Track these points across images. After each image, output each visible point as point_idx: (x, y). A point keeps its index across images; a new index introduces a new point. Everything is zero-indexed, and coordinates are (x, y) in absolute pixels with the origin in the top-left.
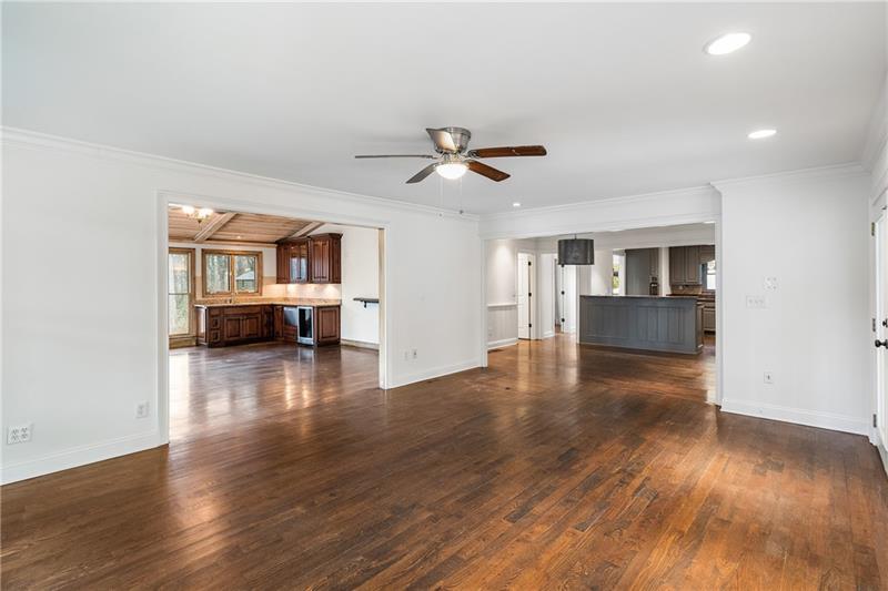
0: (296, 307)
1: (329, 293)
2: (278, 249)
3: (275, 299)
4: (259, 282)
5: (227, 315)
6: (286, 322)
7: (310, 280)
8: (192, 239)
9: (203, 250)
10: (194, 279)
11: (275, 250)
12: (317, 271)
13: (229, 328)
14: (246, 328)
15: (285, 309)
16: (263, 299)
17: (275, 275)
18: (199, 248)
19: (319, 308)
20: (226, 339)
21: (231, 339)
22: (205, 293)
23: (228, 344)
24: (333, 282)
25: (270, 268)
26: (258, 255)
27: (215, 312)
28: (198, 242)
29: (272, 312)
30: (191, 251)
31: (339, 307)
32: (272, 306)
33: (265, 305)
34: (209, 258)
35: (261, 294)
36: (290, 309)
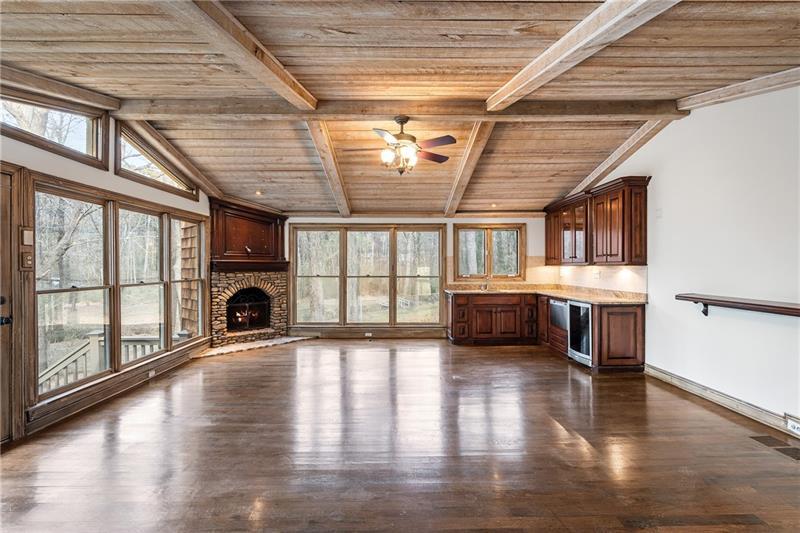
0: (565, 300)
1: (624, 283)
2: (547, 219)
3: (543, 287)
4: (522, 262)
5: (476, 306)
6: (553, 320)
7: (589, 260)
8: (442, 212)
9: (454, 225)
10: (444, 259)
11: (544, 219)
12: (601, 245)
13: (478, 323)
14: (501, 323)
15: (552, 301)
16: (528, 286)
17: (543, 254)
18: (450, 222)
19: (602, 307)
20: (474, 336)
21: (482, 336)
22: (457, 277)
23: (478, 343)
24: (631, 263)
25: (536, 244)
26: (520, 228)
27: (461, 301)
28: (448, 216)
29: (535, 305)
30: (442, 227)
31: (642, 307)
32: (537, 296)
33: (526, 294)
34: (462, 234)
35: (524, 280)
36: (558, 303)
